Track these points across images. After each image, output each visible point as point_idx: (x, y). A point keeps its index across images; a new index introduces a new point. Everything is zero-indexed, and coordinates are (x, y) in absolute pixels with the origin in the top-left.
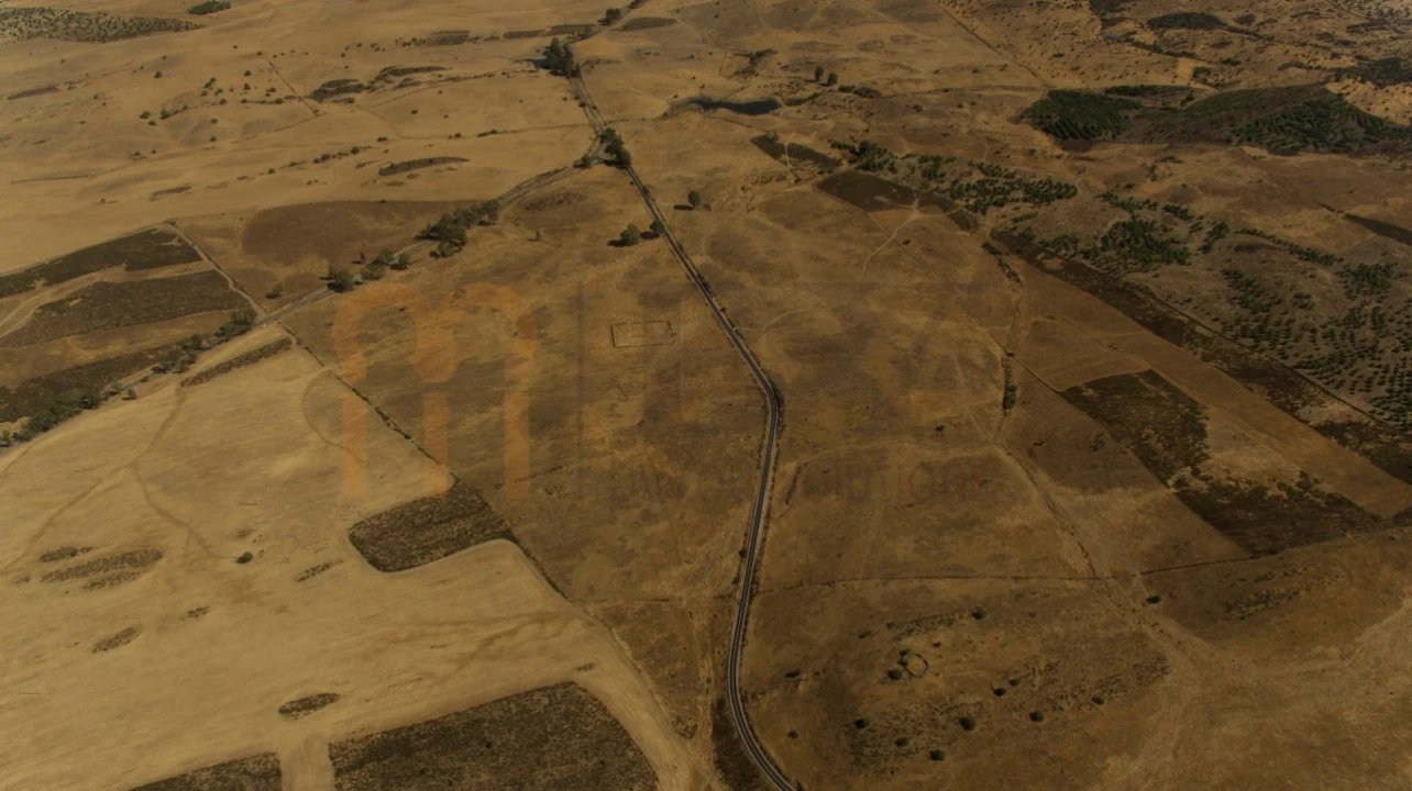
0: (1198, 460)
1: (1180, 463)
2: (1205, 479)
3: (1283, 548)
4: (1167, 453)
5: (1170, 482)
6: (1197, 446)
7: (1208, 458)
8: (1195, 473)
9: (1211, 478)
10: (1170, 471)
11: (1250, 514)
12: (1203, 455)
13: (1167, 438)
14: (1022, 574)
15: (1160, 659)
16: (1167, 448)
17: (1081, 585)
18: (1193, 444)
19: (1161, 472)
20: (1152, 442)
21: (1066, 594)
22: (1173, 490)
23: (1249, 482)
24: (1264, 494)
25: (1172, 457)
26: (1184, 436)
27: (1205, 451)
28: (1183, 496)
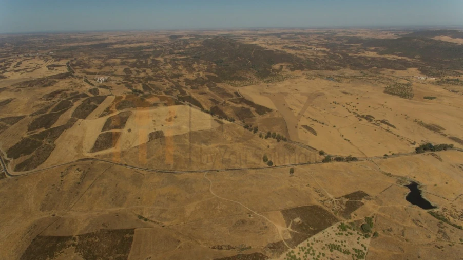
0: (77, 248)
1: (80, 243)
2: (69, 246)
3: (32, 243)
4: (86, 241)
5: (77, 237)
6: (82, 252)
7: (75, 252)
8: (74, 245)
9: (68, 247)
10: (80, 239)
11: (48, 246)
12: (78, 251)
13: (91, 244)
14: (83, 197)
15: (43, 211)
16: (88, 242)
17: (71, 206)
18: (83, 251)
19: (82, 237)
20: (93, 239)
21: (71, 201)
22: (74, 236)
23: (57, 256)
24: (50, 257)
25: (84, 242)
26: (89, 251)
27: (78, 253)
28: (70, 237)
